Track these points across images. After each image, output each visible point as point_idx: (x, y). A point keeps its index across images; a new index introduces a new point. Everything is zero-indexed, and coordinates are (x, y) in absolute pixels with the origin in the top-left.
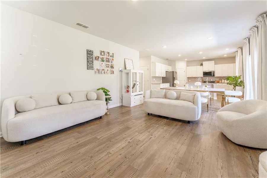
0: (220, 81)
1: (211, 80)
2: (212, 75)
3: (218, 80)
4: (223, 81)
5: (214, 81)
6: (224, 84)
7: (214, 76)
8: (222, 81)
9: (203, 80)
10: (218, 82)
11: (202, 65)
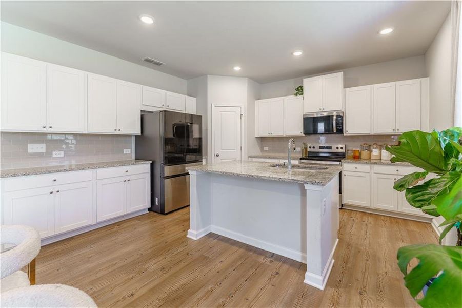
0: (365, 154)
1: (330, 148)
2: (335, 131)
3: (355, 147)
4: (375, 152)
5: (343, 151)
6: (377, 168)
7: (340, 131)
8: (371, 152)
9: (306, 149)
10: (357, 157)
11: (300, 91)
